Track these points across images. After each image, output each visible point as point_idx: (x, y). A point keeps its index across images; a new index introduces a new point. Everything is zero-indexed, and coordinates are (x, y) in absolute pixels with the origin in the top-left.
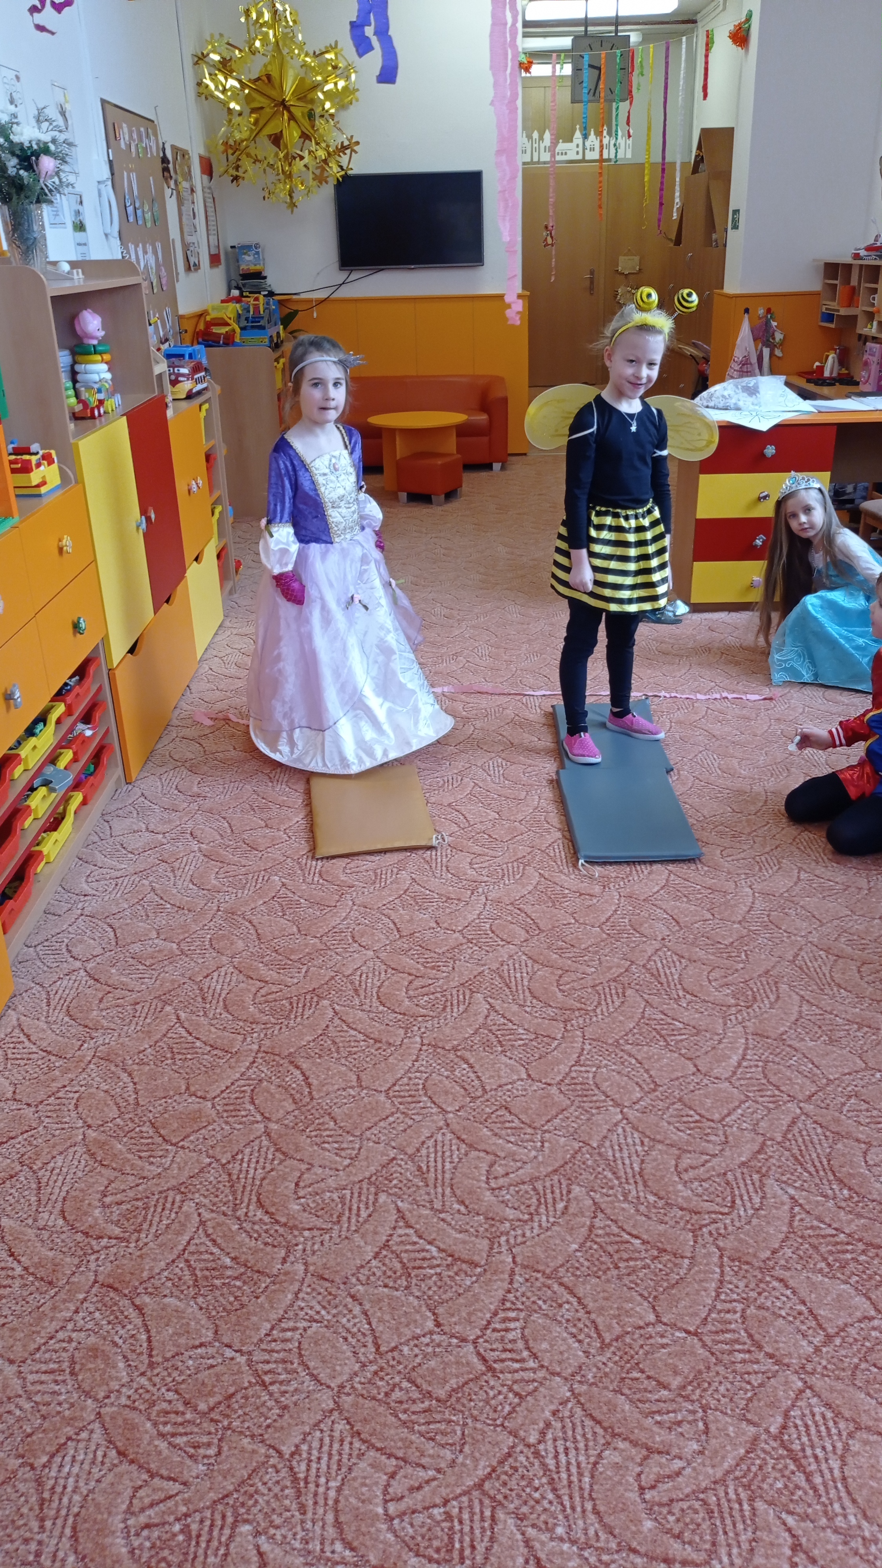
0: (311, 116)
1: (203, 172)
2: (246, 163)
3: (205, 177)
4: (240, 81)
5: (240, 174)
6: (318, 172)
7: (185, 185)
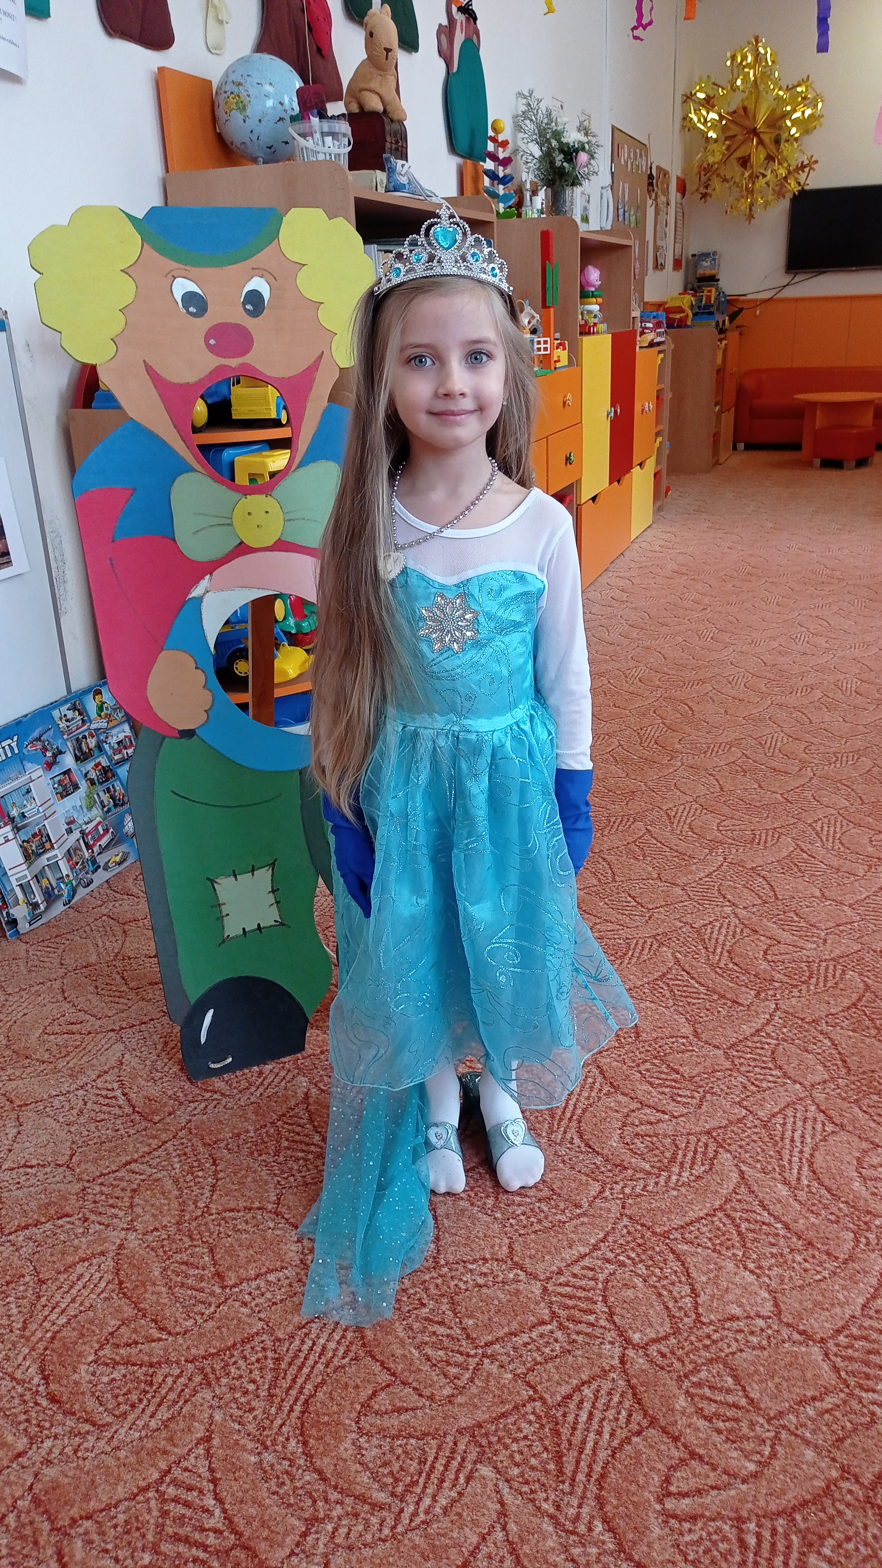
0: (777, 141)
1: (678, 190)
2: (716, 183)
3: (679, 195)
4: (720, 115)
5: (709, 191)
6: (777, 189)
7: (662, 199)
